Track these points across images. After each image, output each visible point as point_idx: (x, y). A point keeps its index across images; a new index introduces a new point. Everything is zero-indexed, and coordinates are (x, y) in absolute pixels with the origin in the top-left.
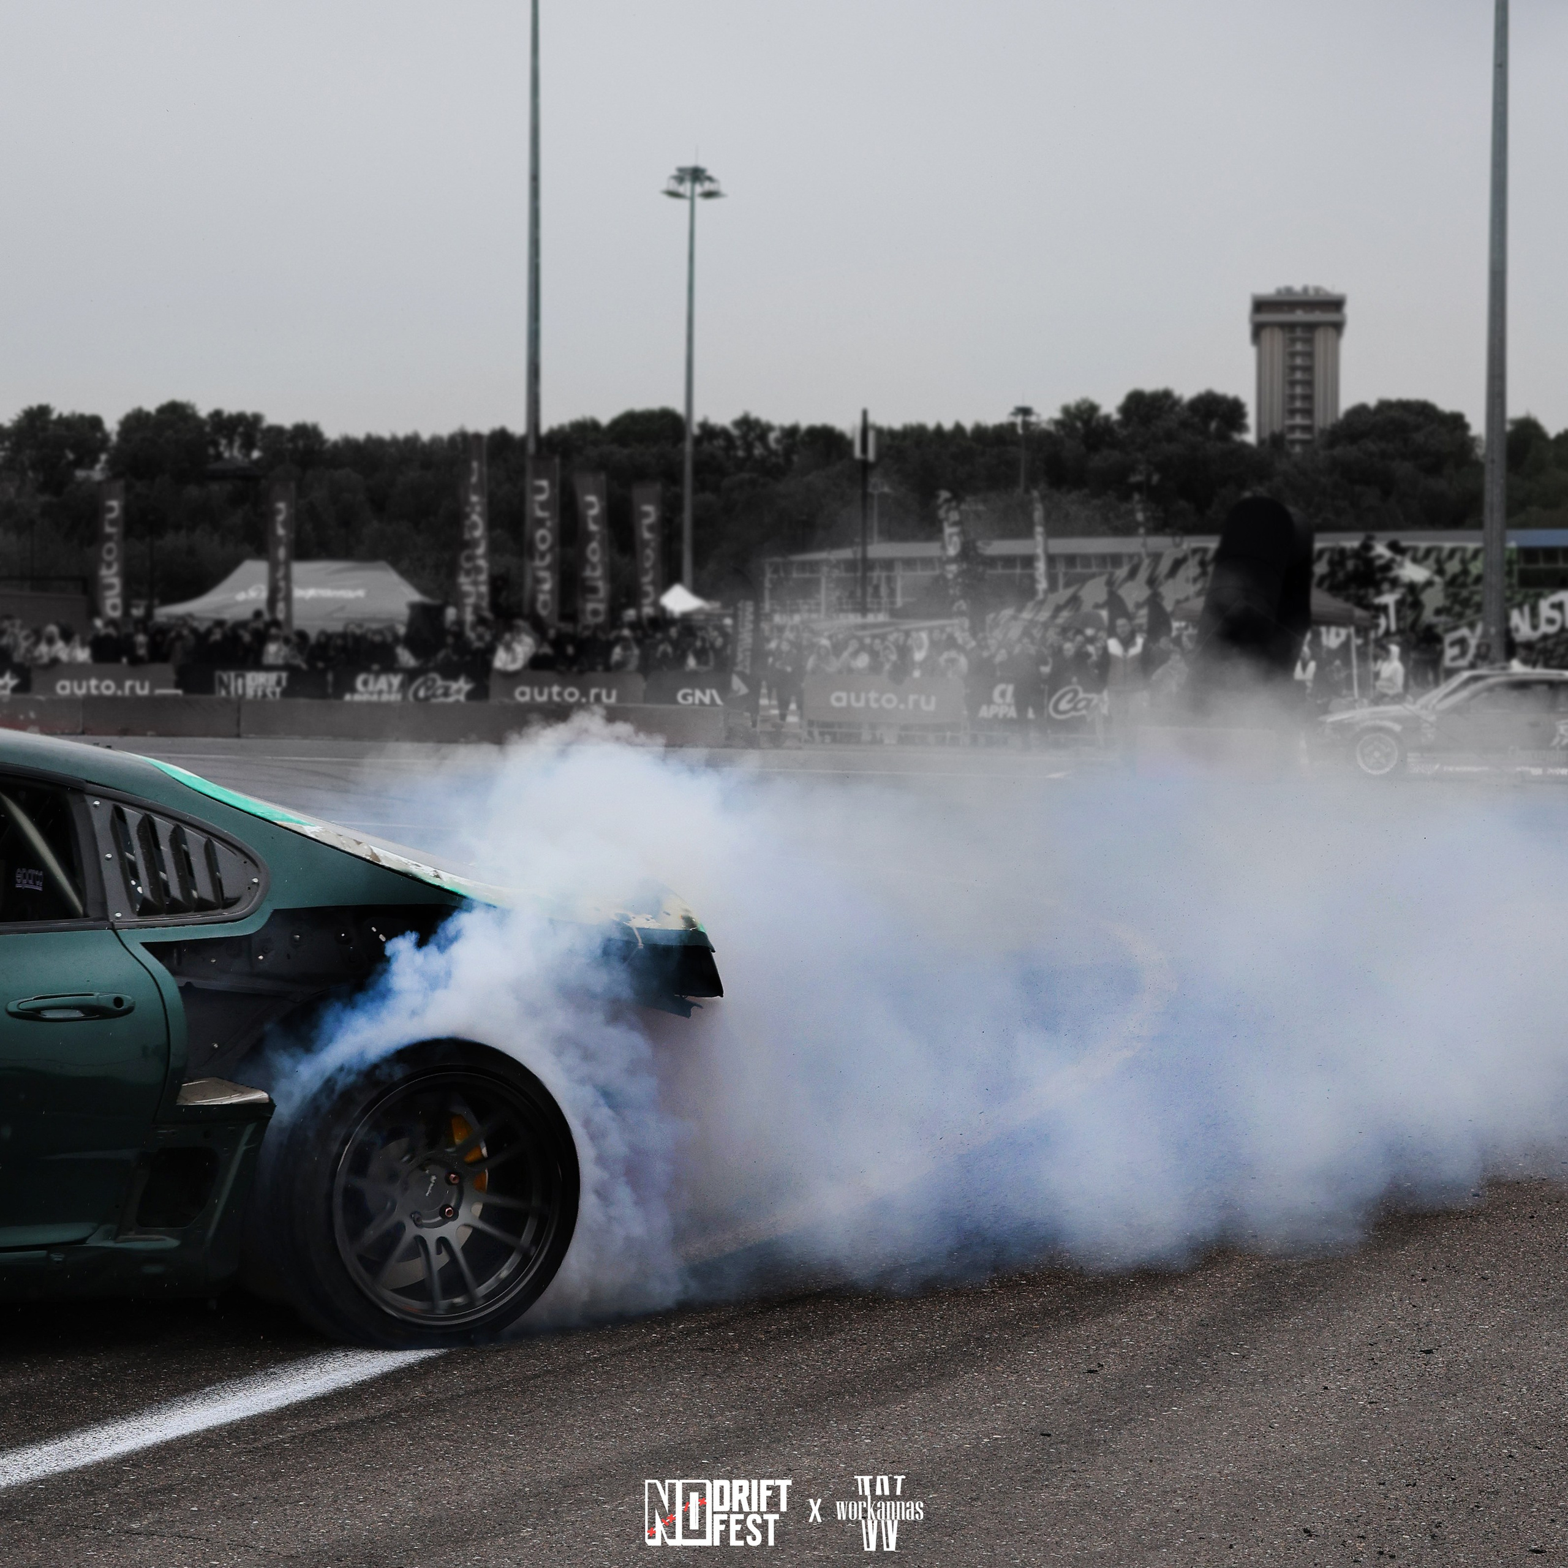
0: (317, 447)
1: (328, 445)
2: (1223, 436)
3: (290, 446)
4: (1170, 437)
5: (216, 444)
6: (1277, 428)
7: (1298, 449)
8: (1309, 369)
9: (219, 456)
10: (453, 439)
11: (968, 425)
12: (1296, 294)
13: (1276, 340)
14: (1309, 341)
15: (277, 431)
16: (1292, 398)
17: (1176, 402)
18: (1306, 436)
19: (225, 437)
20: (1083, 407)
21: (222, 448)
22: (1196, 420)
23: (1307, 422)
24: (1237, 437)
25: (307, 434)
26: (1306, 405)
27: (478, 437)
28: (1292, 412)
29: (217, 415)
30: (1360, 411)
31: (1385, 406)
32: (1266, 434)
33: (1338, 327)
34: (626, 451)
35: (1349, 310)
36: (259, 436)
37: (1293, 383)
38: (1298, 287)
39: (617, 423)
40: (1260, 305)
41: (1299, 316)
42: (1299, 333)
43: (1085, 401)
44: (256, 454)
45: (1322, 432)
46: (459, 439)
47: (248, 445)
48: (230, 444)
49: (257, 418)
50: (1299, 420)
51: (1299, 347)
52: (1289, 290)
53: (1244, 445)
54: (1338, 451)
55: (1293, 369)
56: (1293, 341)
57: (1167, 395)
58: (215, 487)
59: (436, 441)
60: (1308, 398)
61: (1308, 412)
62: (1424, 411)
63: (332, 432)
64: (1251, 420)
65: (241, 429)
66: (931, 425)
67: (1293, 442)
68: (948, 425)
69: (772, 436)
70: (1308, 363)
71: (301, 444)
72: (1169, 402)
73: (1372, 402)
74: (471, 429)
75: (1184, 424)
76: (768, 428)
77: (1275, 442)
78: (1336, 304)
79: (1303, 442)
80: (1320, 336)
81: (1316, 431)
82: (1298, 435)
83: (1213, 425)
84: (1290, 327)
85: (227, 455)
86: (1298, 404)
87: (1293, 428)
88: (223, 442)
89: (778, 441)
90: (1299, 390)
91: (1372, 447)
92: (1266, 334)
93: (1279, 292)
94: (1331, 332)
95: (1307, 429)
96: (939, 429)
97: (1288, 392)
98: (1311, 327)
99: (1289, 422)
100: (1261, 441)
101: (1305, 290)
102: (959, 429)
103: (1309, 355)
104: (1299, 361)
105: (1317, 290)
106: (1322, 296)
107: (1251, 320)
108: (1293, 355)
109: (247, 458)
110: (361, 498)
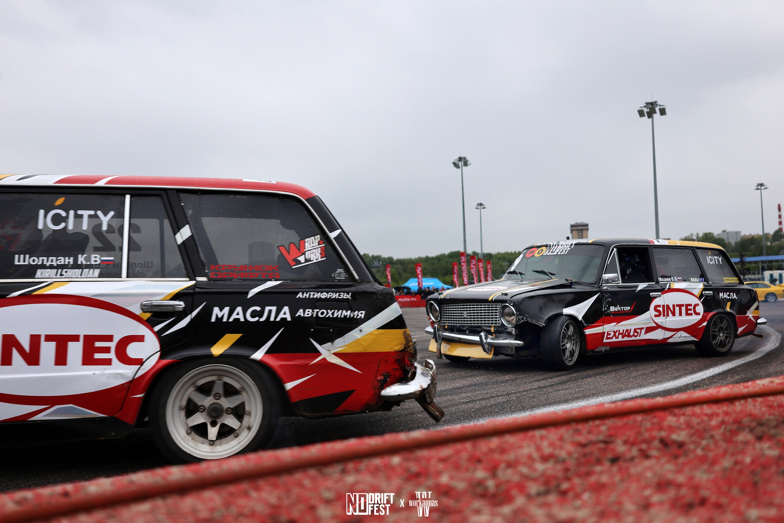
1: (395, 261)
3: (387, 261)
5: (373, 261)
12: (579, 224)
13: (575, 232)
14: (582, 233)
15: (385, 259)
27: (423, 258)
33: (587, 229)
35: (589, 226)
36: (381, 260)
38: (579, 222)
40: (572, 226)
41: (580, 228)
42: (580, 231)
44: (381, 263)
46: (419, 258)
47: (379, 261)
48: (376, 261)
49: (381, 256)
51: (580, 234)
52: (577, 223)
56: (579, 233)
59: (415, 259)
63: (395, 258)
65: (378, 258)
66: (510, 251)
68: (513, 252)
69: (479, 255)
70: (582, 237)
71: (389, 260)
74: (421, 256)
78: (587, 225)
80: (584, 232)
84: (578, 230)
85: (375, 263)
92: (573, 232)
93: (575, 223)
94: (586, 231)
96: (511, 253)
98: (582, 230)
101: (581, 223)
103: (582, 235)
105: (583, 223)
106: (584, 224)
107: (570, 229)
108: (579, 235)
109: (379, 264)
110: (401, 270)
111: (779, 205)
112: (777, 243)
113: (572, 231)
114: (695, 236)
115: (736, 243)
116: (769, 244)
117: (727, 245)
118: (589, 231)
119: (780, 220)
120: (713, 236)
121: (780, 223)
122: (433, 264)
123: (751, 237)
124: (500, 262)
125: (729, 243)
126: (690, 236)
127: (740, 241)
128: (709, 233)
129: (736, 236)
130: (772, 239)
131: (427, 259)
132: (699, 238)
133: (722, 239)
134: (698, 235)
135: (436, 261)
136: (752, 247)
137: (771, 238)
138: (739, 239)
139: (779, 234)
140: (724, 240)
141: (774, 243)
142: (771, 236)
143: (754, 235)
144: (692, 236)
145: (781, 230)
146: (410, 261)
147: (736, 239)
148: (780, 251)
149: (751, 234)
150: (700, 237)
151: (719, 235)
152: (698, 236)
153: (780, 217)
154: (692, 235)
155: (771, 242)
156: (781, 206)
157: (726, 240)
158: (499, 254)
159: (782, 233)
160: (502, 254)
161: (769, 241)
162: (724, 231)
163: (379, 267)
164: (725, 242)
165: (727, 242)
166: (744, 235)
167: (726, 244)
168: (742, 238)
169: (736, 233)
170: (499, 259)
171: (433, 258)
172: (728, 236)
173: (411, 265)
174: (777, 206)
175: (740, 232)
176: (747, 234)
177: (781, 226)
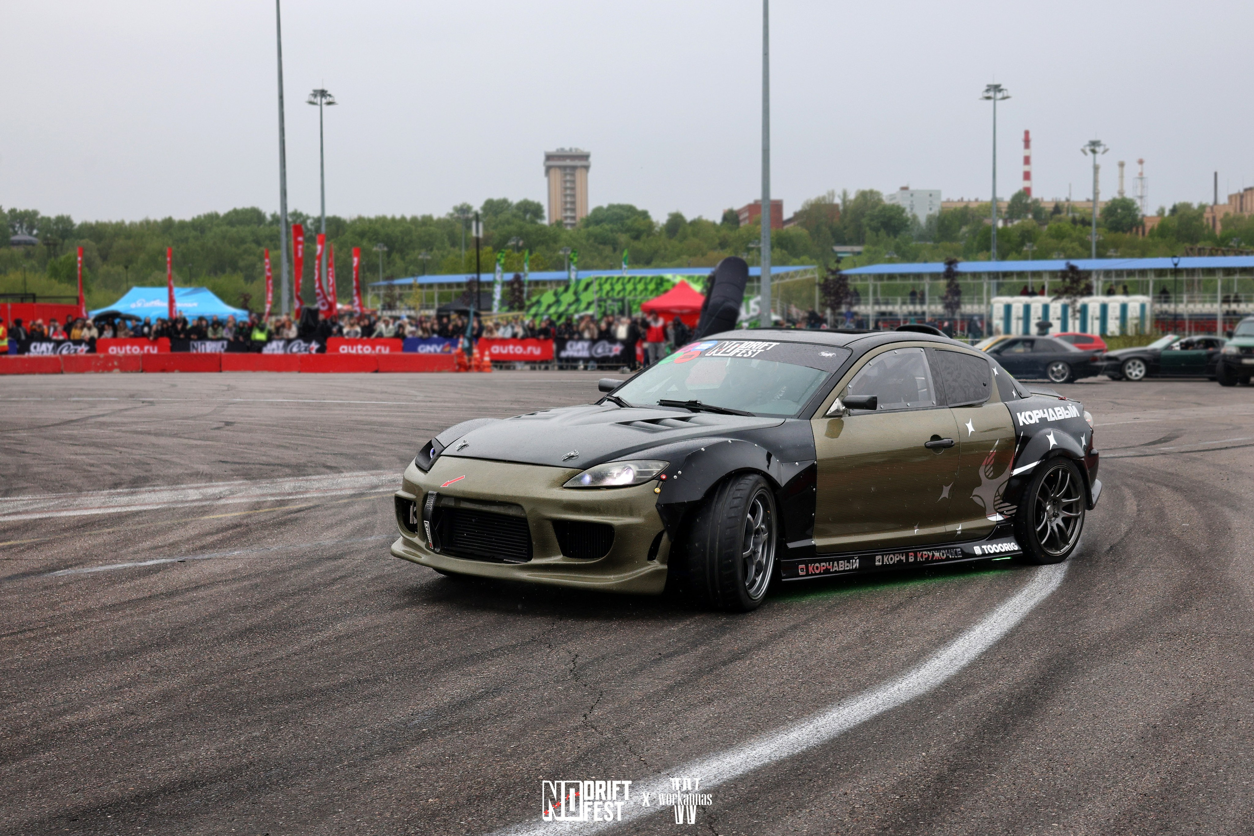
0: (69, 228)
1: (76, 227)
2: (533, 222)
3: (55, 227)
4: (508, 222)
5: (13, 227)
6: (559, 218)
7: (569, 228)
8: (573, 189)
9: (15, 233)
10: (141, 224)
11: (408, 217)
12: (566, 152)
13: (557, 175)
14: (573, 175)
15: (49, 219)
16: (566, 203)
17: (510, 205)
18: (573, 222)
19: (18, 223)
20: (465, 207)
21: (16, 229)
22: (521, 214)
23: (573, 215)
24: (539, 221)
25: (64, 222)
26: (573, 207)
27: (155, 222)
28: (566, 210)
29: (13, 211)
30: (598, 210)
31: (611, 207)
32: (553, 221)
33: (587, 168)
34: (235, 230)
35: (591, 159)
36: (36, 223)
37: (566, 196)
38: (567, 148)
39: (228, 215)
40: (549, 157)
41: (568, 162)
42: (568, 171)
43: (464, 204)
44: (35, 232)
45: (582, 220)
46: (145, 223)
47: (31, 227)
48: (21, 226)
49: (35, 213)
50: (569, 214)
51: (568, 178)
52: (562, 149)
53: (544, 227)
54: (591, 229)
55: (566, 189)
56: (566, 175)
57: (505, 201)
58: (15, 249)
59: (131, 224)
60: (573, 203)
61: (573, 210)
62: (631, 209)
63: (77, 220)
64: (546, 214)
65: (26, 219)
66: (389, 216)
67: (566, 225)
68: (398, 216)
69: (309, 222)
70: (573, 186)
71: (61, 226)
72: (506, 205)
73: (605, 206)
74: (152, 218)
75: (515, 216)
76: (308, 217)
77: (559, 224)
78: (586, 157)
79: (573, 225)
80: (578, 173)
81: (578, 219)
82: (569, 221)
83: (528, 216)
84: (564, 168)
85: (19, 232)
86: (568, 206)
87: (566, 218)
88: (18, 225)
89: (312, 224)
90: (569, 199)
91: (607, 227)
92: (552, 171)
93: (558, 150)
94: (584, 170)
95: (573, 218)
96: (393, 220)
97: (563, 200)
98: (574, 168)
99: (564, 215)
100: (551, 225)
101: (571, 150)
102: (403, 219)
103: (573, 182)
104: (568, 185)
105: (576, 149)
106: (579, 153)
107: (544, 164)
108: (566, 182)
109: (30, 234)
110: (95, 254)
111: (1027, 133)
112: (1016, 222)
113: (548, 169)
114: (839, 196)
115: (930, 219)
116: (1000, 224)
117: (909, 223)
118: (591, 170)
119: (1027, 168)
120: (880, 200)
121: (1027, 176)
122: (186, 240)
123: (962, 205)
124: (365, 243)
125: (915, 217)
126: (827, 195)
127: (937, 214)
128: (872, 192)
129: (931, 202)
130: (1007, 213)
131: (168, 224)
132: (848, 203)
133: (898, 207)
134: (845, 194)
135: (194, 233)
136: (964, 229)
137: (1004, 210)
138: (935, 211)
139: (1024, 201)
140: (903, 210)
141: (1012, 222)
142: (1006, 205)
143: (969, 201)
144: (831, 198)
145: (1027, 191)
146: (119, 231)
147: (931, 209)
148: (1022, 244)
149: (962, 199)
150: (850, 201)
151: (892, 197)
152: (846, 199)
153: (1027, 161)
154: (832, 194)
155: (1005, 221)
156: (1031, 136)
157: (908, 210)
158: (360, 219)
159: (1029, 201)
160: (370, 221)
161: (1001, 217)
162: (905, 189)
163: (31, 244)
164: (904, 215)
165: (909, 215)
166: (948, 201)
167: (908, 219)
168: (942, 208)
169: (931, 195)
170: (362, 235)
171: (183, 225)
172: (912, 202)
173: (121, 242)
174: (1022, 136)
175: (939, 193)
176: (955, 198)
177: (1027, 184)
